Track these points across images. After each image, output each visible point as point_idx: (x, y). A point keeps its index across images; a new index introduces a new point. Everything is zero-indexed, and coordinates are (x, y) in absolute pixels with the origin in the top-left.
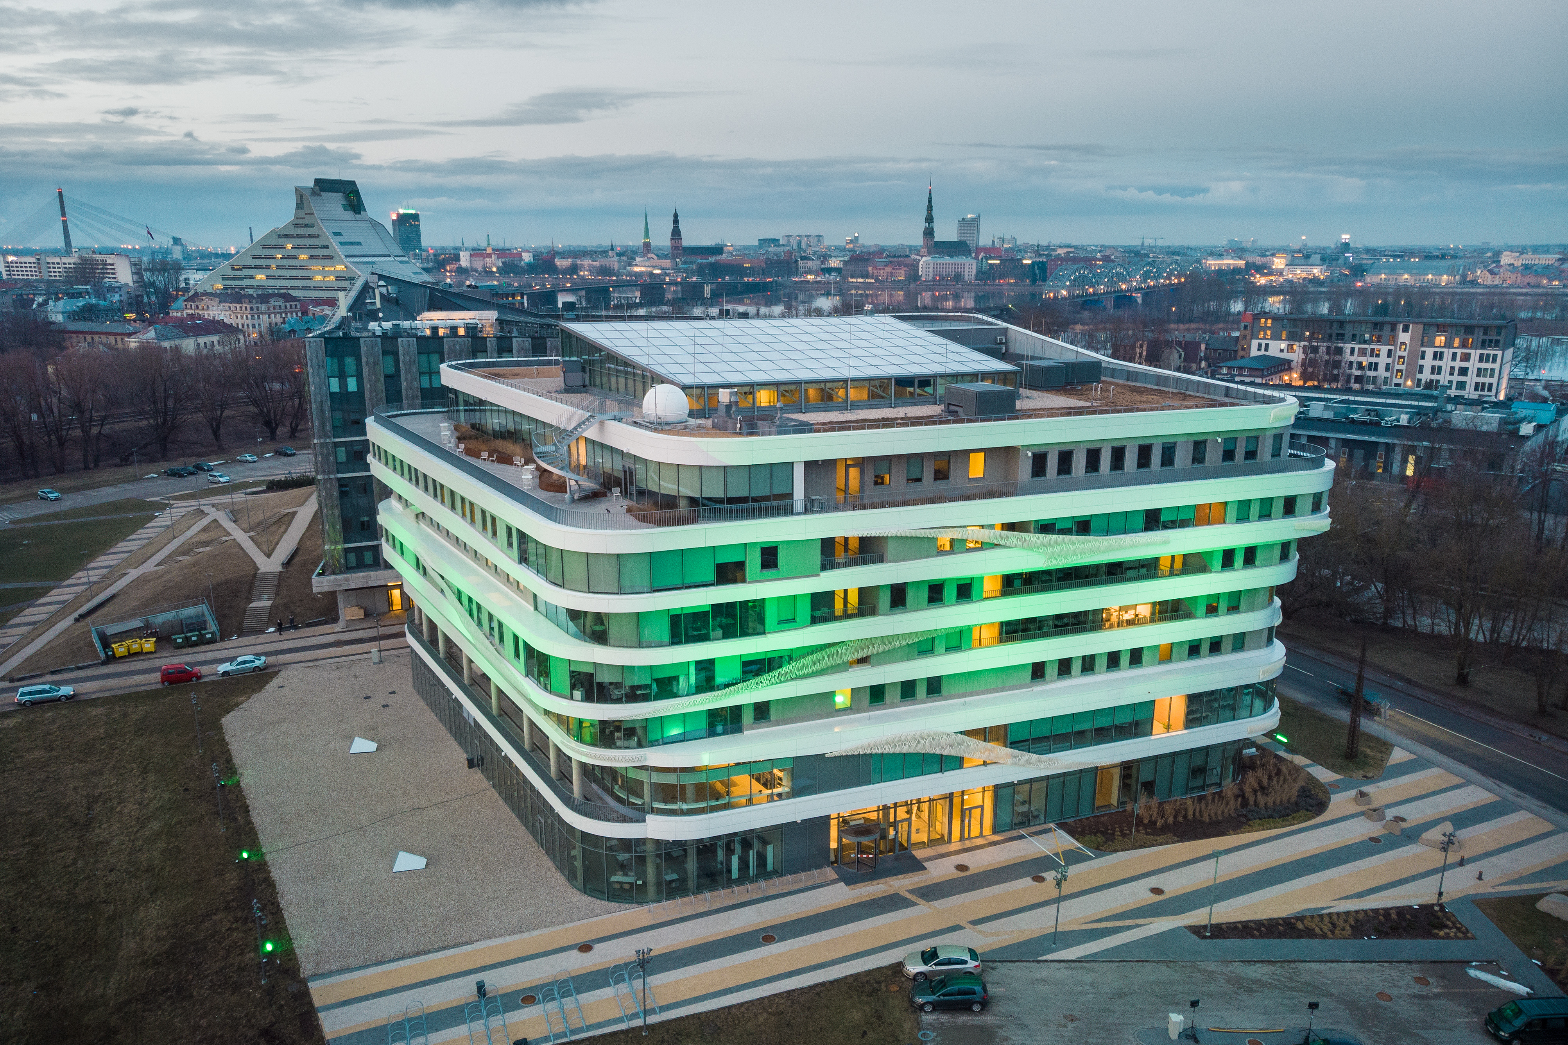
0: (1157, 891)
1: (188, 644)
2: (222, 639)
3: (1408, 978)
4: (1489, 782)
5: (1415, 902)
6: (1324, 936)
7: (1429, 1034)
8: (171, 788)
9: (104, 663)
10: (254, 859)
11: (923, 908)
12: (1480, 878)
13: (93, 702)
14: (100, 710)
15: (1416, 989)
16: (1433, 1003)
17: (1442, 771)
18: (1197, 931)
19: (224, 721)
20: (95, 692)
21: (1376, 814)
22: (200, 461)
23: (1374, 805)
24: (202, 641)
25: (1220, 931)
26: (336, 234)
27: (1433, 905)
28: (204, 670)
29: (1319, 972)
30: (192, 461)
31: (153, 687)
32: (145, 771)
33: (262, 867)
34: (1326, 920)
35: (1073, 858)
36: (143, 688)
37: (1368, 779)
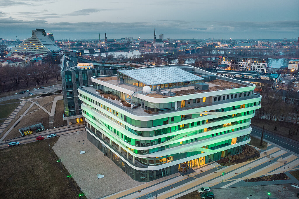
0: (236, 173)
1: (39, 131)
2: (45, 130)
3: (282, 188)
4: (285, 149)
5: (280, 173)
6: (266, 180)
7: (288, 198)
8: (47, 163)
9: (23, 136)
10: (70, 177)
11: (197, 180)
12: (289, 168)
13: (24, 145)
14: (26, 147)
15: (284, 189)
16: (287, 192)
17: (277, 147)
18: (245, 181)
19: (52, 148)
20: (23, 143)
21: (268, 156)
22: (25, 90)
23: (268, 155)
24: (42, 131)
25: (249, 180)
26: (41, 40)
27: (283, 173)
28: (44, 137)
29: (268, 187)
30: (24, 90)
31: (35, 141)
32: (41, 160)
33: (72, 179)
34: (266, 177)
35: (220, 168)
36: (33, 141)
37: (265, 150)
